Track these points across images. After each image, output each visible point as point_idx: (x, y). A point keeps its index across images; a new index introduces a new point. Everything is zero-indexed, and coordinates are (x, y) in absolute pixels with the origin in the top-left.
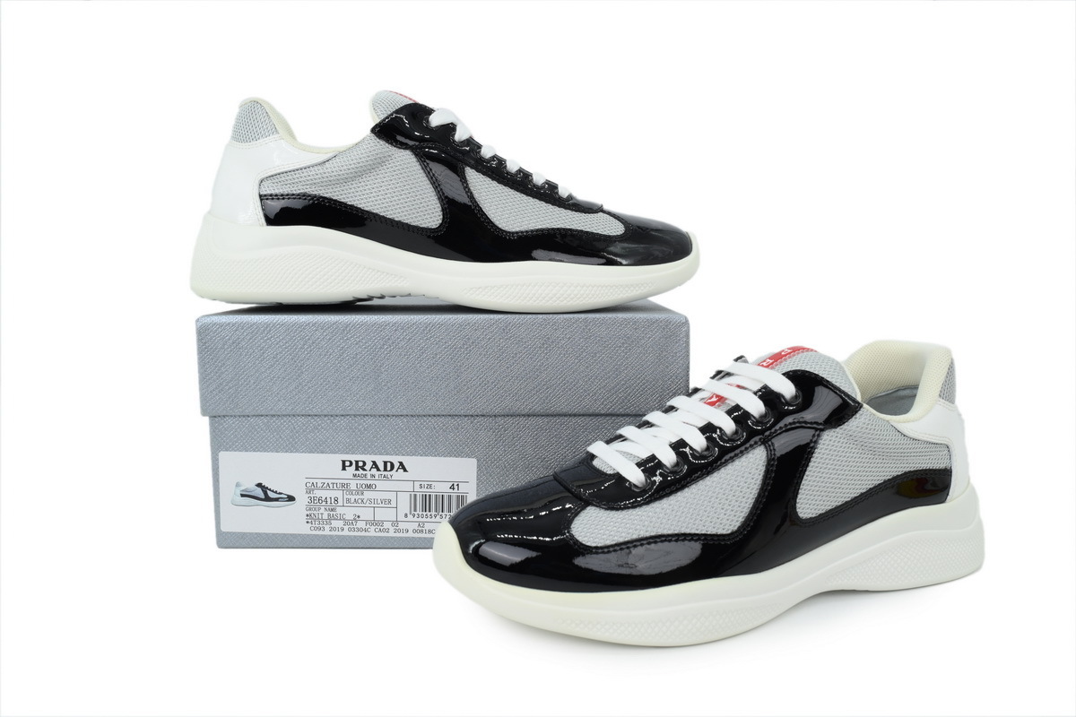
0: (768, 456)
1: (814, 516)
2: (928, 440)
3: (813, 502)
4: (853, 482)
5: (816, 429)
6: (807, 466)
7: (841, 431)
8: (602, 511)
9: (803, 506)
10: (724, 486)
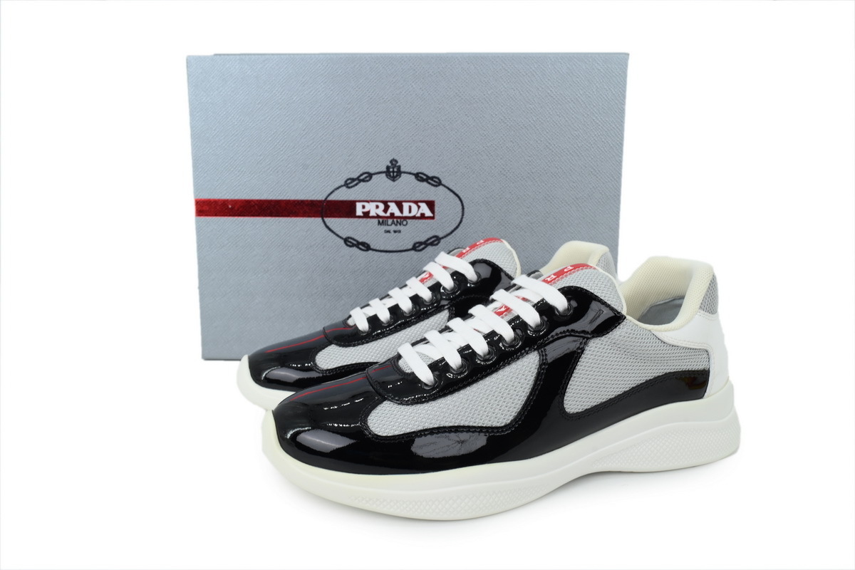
0: (540, 360)
1: (580, 411)
2: (687, 346)
3: (580, 399)
4: (616, 382)
5: (584, 338)
6: (574, 369)
7: (606, 339)
8: (396, 405)
9: (570, 403)
10: (500, 385)
